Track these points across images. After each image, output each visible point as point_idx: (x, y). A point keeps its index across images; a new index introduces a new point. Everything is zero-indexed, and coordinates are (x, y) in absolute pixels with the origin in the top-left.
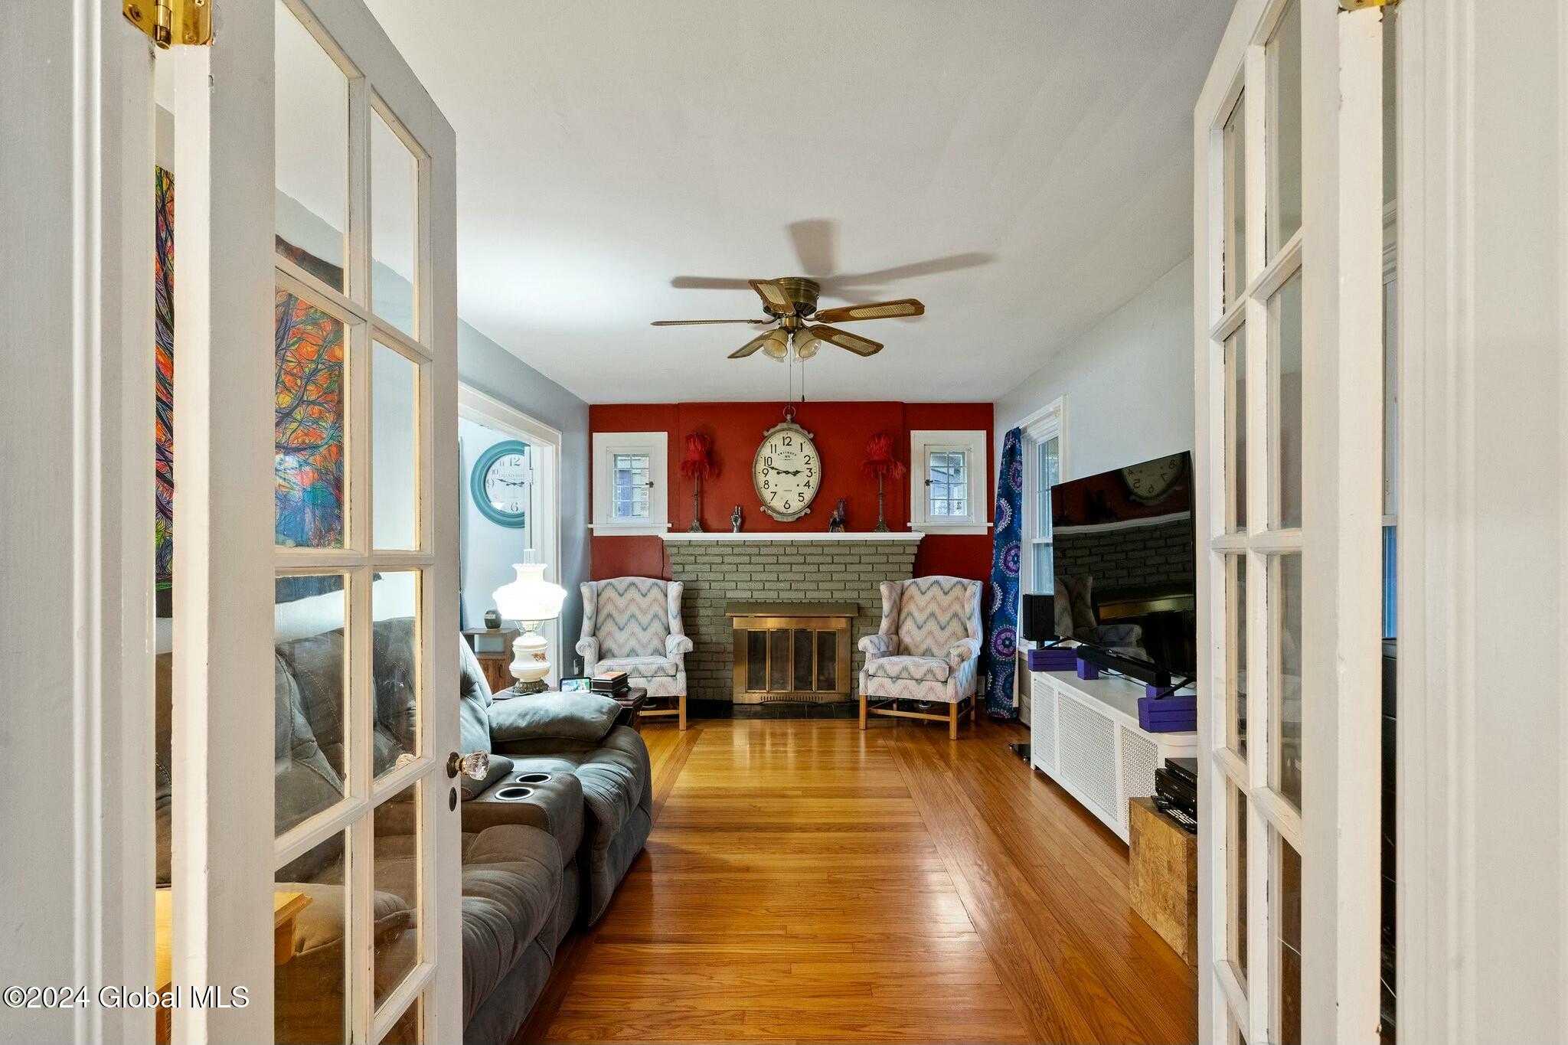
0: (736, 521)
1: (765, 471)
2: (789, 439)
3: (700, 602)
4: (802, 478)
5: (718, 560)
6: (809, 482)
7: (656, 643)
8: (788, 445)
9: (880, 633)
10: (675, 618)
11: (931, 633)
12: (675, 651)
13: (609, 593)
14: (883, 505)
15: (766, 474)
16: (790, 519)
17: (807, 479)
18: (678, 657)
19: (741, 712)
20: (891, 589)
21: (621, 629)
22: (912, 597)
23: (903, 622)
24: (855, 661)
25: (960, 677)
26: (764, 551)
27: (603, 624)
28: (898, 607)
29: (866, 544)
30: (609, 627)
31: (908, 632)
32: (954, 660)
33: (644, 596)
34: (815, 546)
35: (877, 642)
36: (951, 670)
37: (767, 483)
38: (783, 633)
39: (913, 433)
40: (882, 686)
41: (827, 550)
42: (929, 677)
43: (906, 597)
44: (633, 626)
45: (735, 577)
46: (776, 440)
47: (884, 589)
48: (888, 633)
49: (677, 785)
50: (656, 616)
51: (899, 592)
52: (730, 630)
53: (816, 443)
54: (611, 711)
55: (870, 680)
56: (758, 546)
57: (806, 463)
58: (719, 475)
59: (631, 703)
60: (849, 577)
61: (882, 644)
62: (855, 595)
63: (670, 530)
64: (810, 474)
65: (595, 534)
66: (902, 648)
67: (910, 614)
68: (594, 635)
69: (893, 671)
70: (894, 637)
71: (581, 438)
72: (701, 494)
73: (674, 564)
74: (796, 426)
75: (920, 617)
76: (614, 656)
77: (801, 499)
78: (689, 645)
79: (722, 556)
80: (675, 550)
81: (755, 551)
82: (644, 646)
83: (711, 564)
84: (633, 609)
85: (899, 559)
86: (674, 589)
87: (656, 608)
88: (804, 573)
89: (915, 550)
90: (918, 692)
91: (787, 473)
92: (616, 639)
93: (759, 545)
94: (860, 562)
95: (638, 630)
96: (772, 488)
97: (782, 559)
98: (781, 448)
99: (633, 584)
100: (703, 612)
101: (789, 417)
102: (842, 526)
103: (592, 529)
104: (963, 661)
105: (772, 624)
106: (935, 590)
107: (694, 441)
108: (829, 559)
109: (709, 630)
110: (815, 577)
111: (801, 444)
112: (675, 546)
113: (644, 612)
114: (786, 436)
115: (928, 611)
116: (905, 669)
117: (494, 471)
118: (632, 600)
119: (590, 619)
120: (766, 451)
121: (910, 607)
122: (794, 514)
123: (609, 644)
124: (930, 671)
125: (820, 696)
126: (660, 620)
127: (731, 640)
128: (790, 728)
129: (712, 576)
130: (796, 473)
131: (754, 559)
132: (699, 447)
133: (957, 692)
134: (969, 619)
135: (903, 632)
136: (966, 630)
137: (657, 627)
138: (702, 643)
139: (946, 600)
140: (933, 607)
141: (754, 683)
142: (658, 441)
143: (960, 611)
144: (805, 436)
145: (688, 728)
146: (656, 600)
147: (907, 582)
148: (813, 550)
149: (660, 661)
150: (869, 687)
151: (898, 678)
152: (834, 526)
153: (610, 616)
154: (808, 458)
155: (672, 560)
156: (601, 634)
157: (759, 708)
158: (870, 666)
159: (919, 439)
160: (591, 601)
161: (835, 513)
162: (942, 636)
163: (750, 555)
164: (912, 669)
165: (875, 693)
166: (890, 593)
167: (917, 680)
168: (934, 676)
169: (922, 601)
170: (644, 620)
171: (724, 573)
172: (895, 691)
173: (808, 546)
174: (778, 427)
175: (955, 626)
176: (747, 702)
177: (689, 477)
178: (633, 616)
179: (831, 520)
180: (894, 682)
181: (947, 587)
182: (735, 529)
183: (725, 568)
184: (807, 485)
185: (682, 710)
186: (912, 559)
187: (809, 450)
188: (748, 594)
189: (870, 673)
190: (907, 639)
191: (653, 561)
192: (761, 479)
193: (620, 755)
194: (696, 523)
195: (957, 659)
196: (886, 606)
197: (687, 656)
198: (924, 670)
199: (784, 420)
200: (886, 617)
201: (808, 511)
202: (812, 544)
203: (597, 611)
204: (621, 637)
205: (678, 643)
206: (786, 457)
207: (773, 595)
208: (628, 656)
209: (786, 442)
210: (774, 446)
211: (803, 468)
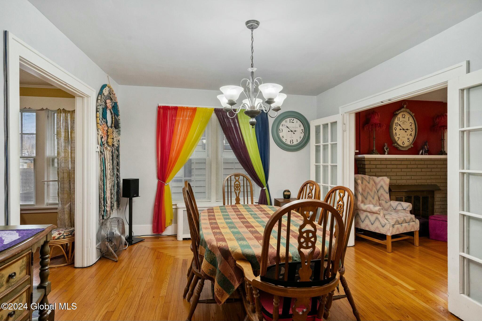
4: (409, 132)
5: (385, 167)
6: (411, 134)
15: (396, 130)
16: (407, 149)
17: (411, 132)
37: (396, 134)
46: (400, 116)
50: (375, 192)
53: (414, 116)
57: (411, 126)
60: (432, 173)
64: (412, 130)
74: (408, 110)
77: (409, 141)
88: (416, 172)
91: (403, 130)
93: (401, 160)
96: (398, 136)
98: (401, 119)
101: (405, 106)
110: (420, 174)
111: (409, 118)
112: (368, 160)
114: (403, 114)
120: (396, 120)
126: (377, 194)
130: (407, 130)
148: (421, 162)
154: (411, 124)
161: (426, 147)
184: (411, 135)
187: (412, 120)
192: (393, 132)
206: (403, 123)
207: (404, 182)
209: (403, 116)
210: (399, 118)
211: (409, 128)
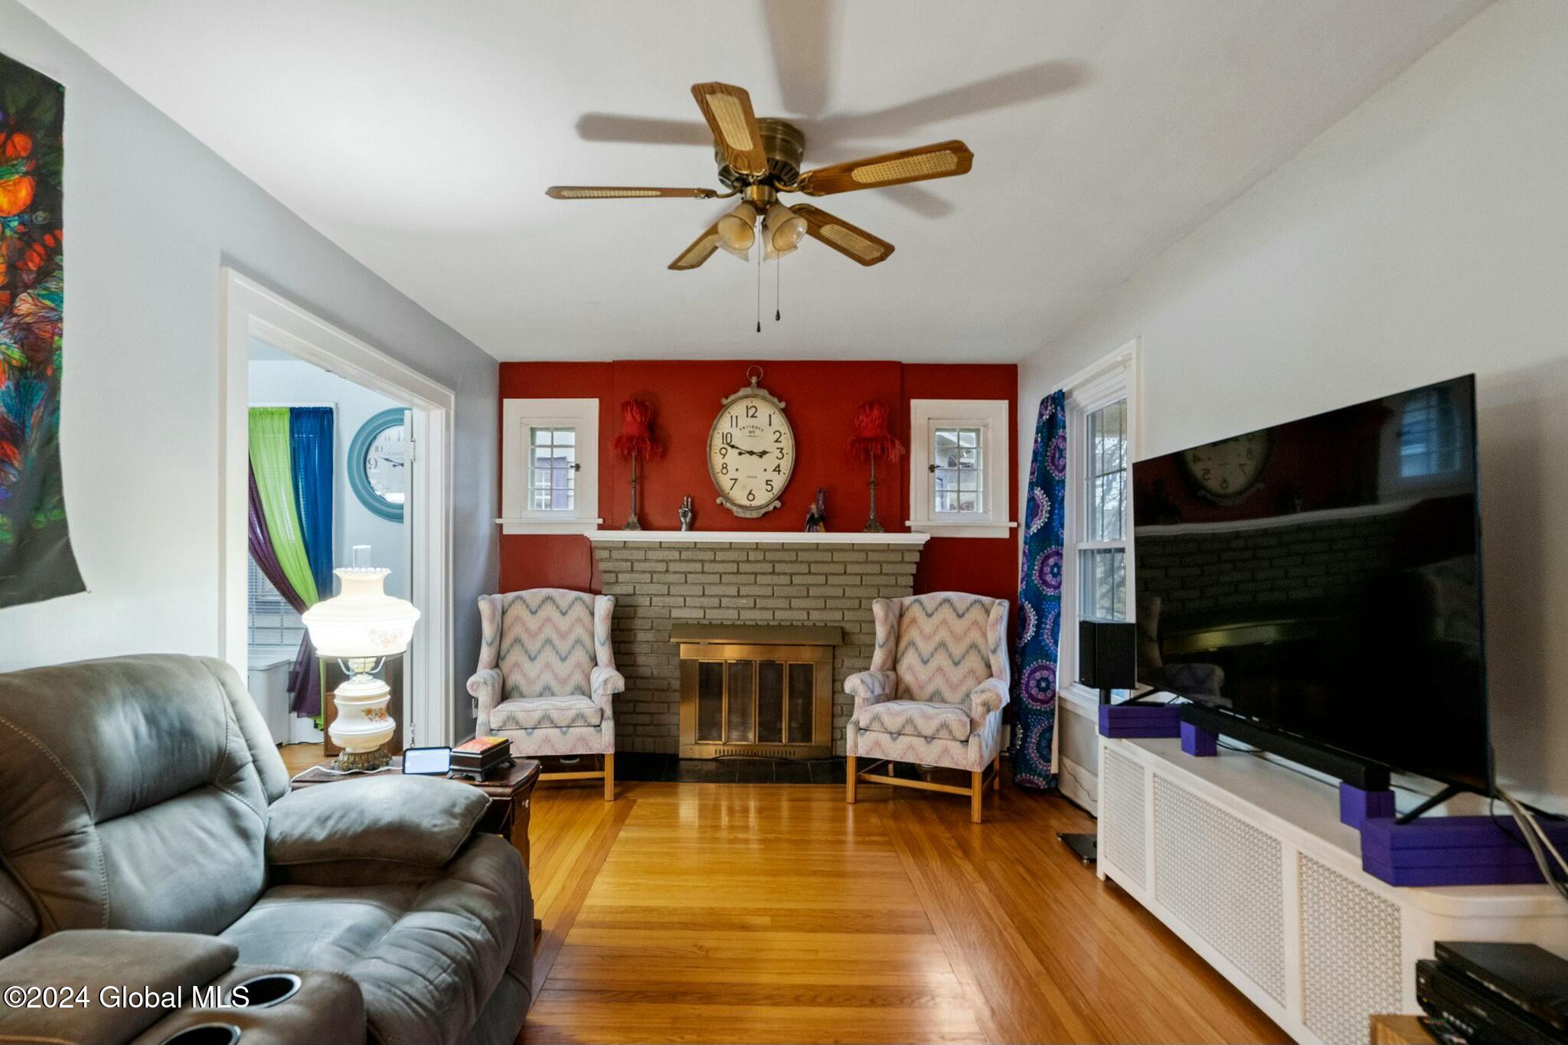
0: (685, 515)
1: (723, 451)
2: (753, 410)
3: (638, 623)
4: (770, 461)
5: (662, 567)
6: (779, 466)
7: (578, 678)
8: (752, 416)
9: (872, 668)
10: (603, 644)
11: (940, 669)
12: (600, 691)
13: (518, 610)
14: (876, 497)
15: (724, 455)
16: (755, 515)
17: (777, 462)
18: (605, 699)
19: (688, 771)
20: (887, 610)
21: (532, 659)
22: (914, 621)
23: (903, 654)
24: (841, 708)
25: (986, 733)
26: (720, 556)
27: (508, 651)
28: (896, 635)
29: (853, 548)
30: (515, 656)
31: (910, 668)
32: (977, 711)
33: (564, 614)
34: (786, 550)
35: (868, 680)
36: (973, 725)
37: (725, 467)
38: (745, 664)
39: (914, 403)
40: (877, 744)
41: (802, 556)
42: (944, 733)
43: (906, 620)
44: (548, 655)
45: (683, 590)
46: (738, 409)
47: (878, 608)
48: (882, 669)
49: (589, 902)
50: (578, 641)
51: (897, 613)
52: (675, 661)
53: (786, 412)
55: (862, 735)
56: (712, 549)
57: (776, 441)
58: (663, 455)
59: (509, 791)
60: (829, 591)
61: (877, 684)
62: (838, 616)
63: (601, 527)
64: (780, 456)
65: (506, 531)
66: (901, 688)
67: (912, 643)
68: (497, 666)
69: (893, 724)
70: (891, 674)
71: (488, 405)
72: (641, 480)
73: (605, 572)
74: (764, 392)
75: (926, 648)
76: (522, 696)
77: (769, 488)
78: (619, 683)
79: (667, 562)
80: (605, 554)
81: (709, 555)
82: (563, 682)
83: (652, 573)
84: (549, 632)
85: (898, 569)
86: (603, 605)
87: (579, 632)
88: (773, 586)
89: (916, 557)
90: (928, 756)
91: (751, 453)
92: (524, 672)
93: (714, 548)
94: (845, 572)
95: (554, 660)
96: (732, 474)
97: (744, 567)
98: (744, 421)
99: (549, 598)
100: (641, 636)
101: (754, 380)
102: (821, 524)
103: (501, 526)
104: (989, 711)
105: (731, 653)
106: (946, 612)
107: (632, 410)
108: (804, 568)
109: (648, 661)
110: (788, 591)
111: (770, 416)
112: (605, 549)
113: (563, 636)
114: (750, 405)
115: (937, 639)
116: (910, 721)
117: (377, 449)
118: (548, 619)
119: (490, 645)
120: (724, 425)
121: (912, 634)
122: (760, 507)
123: (515, 679)
124: (945, 726)
125: (792, 750)
126: (584, 646)
127: (677, 674)
129: (653, 589)
130: (763, 454)
131: (707, 567)
132: (638, 418)
133: (981, 757)
134: (994, 651)
135: (902, 668)
136: (989, 666)
137: (580, 656)
138: (641, 678)
139: (959, 626)
140: (943, 634)
141: (707, 728)
142: (586, 411)
143: (980, 641)
144: (773, 404)
145: (617, 797)
146: (579, 620)
147: (908, 600)
148: (785, 556)
149: (581, 704)
150: (857, 745)
151: (899, 734)
152: (811, 524)
153: (517, 641)
154: (778, 434)
155: (602, 566)
156: (506, 665)
157: (713, 766)
158: (862, 715)
159: (922, 410)
160: (492, 619)
161: (813, 507)
162: (955, 675)
163: (702, 562)
164: (920, 722)
165: (868, 754)
166: (887, 616)
167: (926, 738)
168: (951, 732)
169: (927, 625)
170: (563, 646)
171: (669, 585)
172: (895, 751)
173: (777, 550)
174: (741, 393)
175: (973, 662)
176: (697, 756)
177: (626, 459)
178: (548, 641)
179: (808, 516)
180: (894, 739)
181: (961, 608)
182: (684, 527)
183: (671, 578)
184: (777, 469)
185: (608, 772)
186: (913, 569)
187: (780, 423)
188: (699, 614)
189: (862, 724)
190: (908, 678)
191: (578, 567)
192: (717, 460)
194: (633, 519)
195: (980, 709)
196: (881, 632)
197: (616, 698)
198: (936, 723)
199: (748, 384)
200: (881, 647)
201: (778, 504)
202: (783, 547)
203: (501, 634)
204: (532, 669)
205: (607, 679)
206: (750, 432)
207: (731, 615)
208: (541, 695)
209: (751, 412)
210: (734, 419)
211: (771, 447)
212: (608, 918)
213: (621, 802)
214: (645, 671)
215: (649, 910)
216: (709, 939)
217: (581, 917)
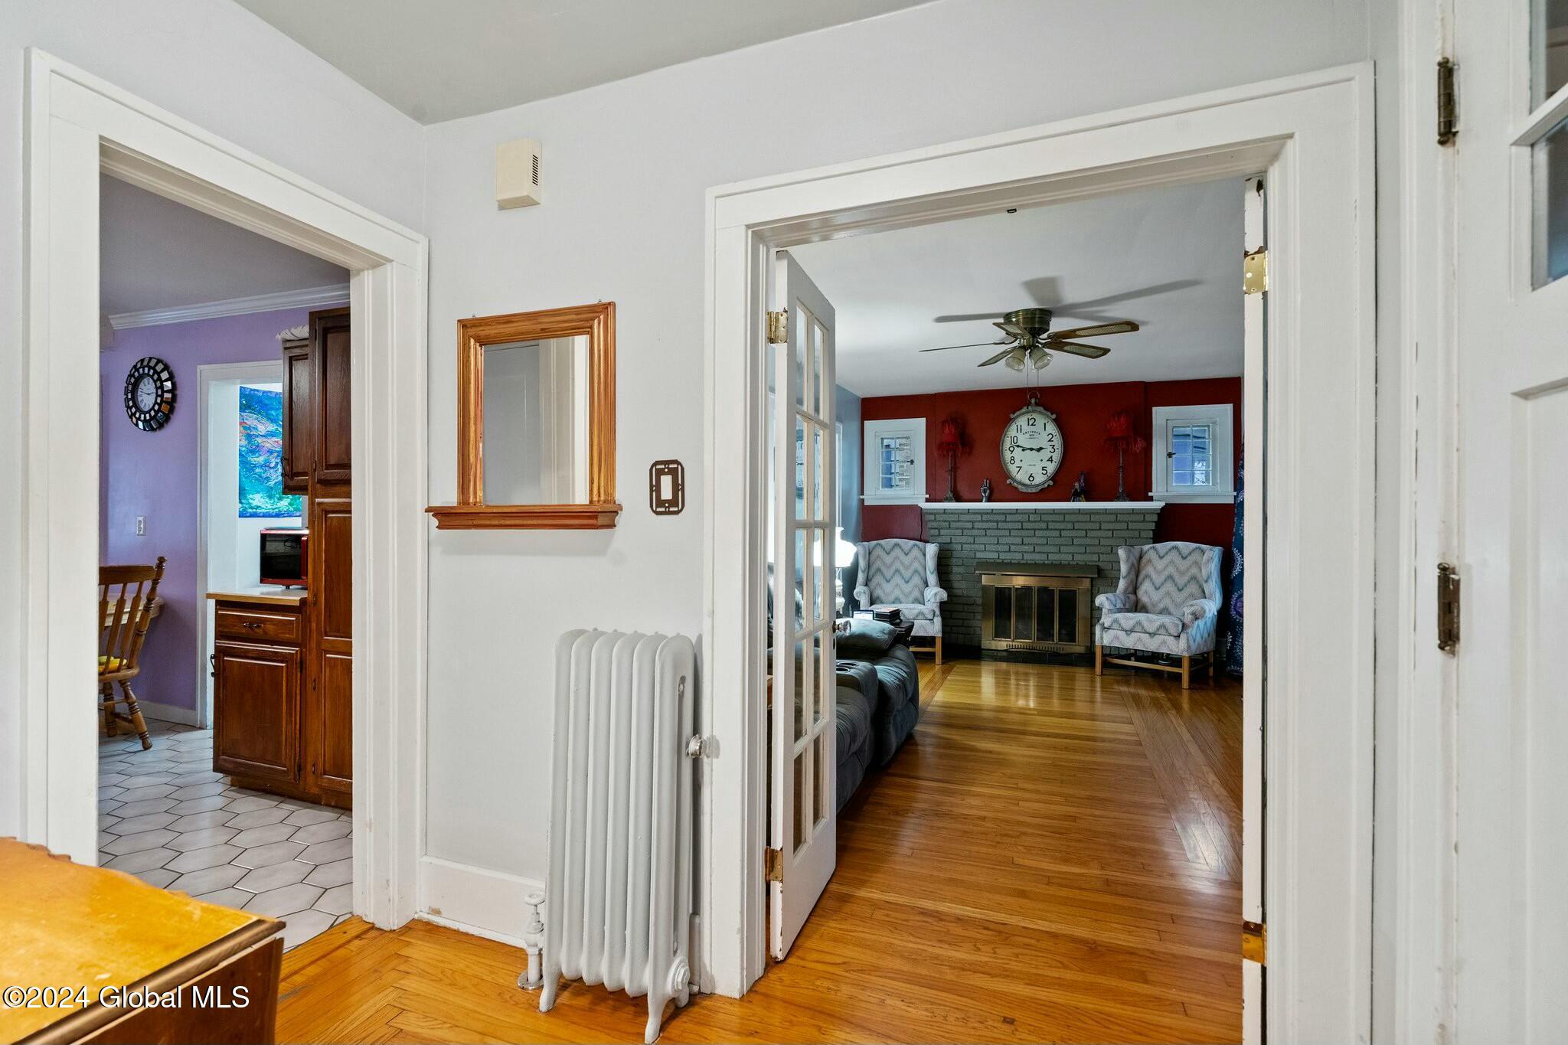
0: (985, 492)
1: (1012, 449)
2: (1033, 420)
3: (954, 561)
4: (1045, 454)
5: (969, 525)
6: (1051, 457)
7: (916, 594)
8: (1032, 425)
9: (1118, 592)
10: (932, 573)
11: (1168, 593)
12: (933, 600)
13: (879, 551)
14: (1123, 478)
15: (1012, 451)
16: (1034, 490)
17: (1050, 455)
18: (935, 605)
19: (988, 655)
20: (1129, 554)
21: (888, 581)
22: (1150, 561)
23: (1141, 584)
24: (1094, 614)
25: (1194, 632)
26: (1009, 518)
27: (873, 576)
28: (1137, 569)
29: (1106, 511)
30: (877, 579)
31: (1146, 592)
32: (1188, 618)
33: (906, 554)
34: (1056, 514)
35: (1113, 599)
36: (1184, 626)
37: (1013, 459)
38: (1026, 590)
39: (1154, 409)
40: (1117, 638)
41: (1068, 518)
42: (1162, 631)
43: (1144, 560)
44: (897, 579)
45: (984, 540)
46: (1022, 421)
47: (1121, 553)
48: (1125, 592)
49: (935, 699)
50: (916, 571)
51: (1137, 555)
52: (980, 585)
53: (1057, 422)
54: (891, 633)
55: (1106, 632)
56: (1004, 514)
57: (1050, 441)
58: (970, 453)
59: (903, 629)
60: (1088, 541)
61: (1119, 601)
62: (1095, 558)
63: (928, 500)
64: (1053, 450)
65: (866, 503)
66: (1139, 607)
67: (1147, 576)
68: (866, 585)
69: (1128, 625)
70: (1132, 597)
71: (855, 426)
72: (954, 469)
73: (932, 528)
74: (1041, 409)
75: (1158, 580)
76: (882, 603)
77: (1045, 472)
78: (943, 595)
79: (973, 522)
80: (932, 517)
81: (1002, 518)
82: (907, 596)
83: (963, 529)
84: (897, 565)
85: (1141, 526)
86: (932, 549)
87: (916, 565)
88: (1047, 538)
89: (1155, 518)
90: (1152, 645)
91: (1031, 449)
92: (885, 589)
93: (1005, 513)
94: (1100, 528)
95: (901, 582)
96: (1018, 463)
97: (1026, 525)
98: (1025, 428)
99: (896, 545)
100: (955, 570)
101: (1033, 401)
102: (1083, 496)
103: (863, 500)
104: (1197, 619)
105: (1019, 581)
106: (1174, 555)
107: (949, 426)
108: (1070, 526)
109: (960, 586)
110: (1058, 541)
111: (1045, 424)
112: (932, 514)
113: (907, 568)
114: (1030, 417)
115: (1166, 573)
116: (1139, 623)
118: (897, 558)
119: (863, 572)
120: (1012, 431)
121: (1149, 570)
122: (1038, 485)
123: (878, 592)
124: (1163, 626)
125: (1061, 647)
126: (920, 574)
127: (980, 594)
128: (1031, 669)
129: (964, 539)
130: (1039, 450)
131: (1000, 525)
132: (953, 431)
133: (1189, 647)
134: (1206, 581)
135: (1141, 593)
136: (1204, 592)
137: (917, 580)
138: (955, 596)
139: (1183, 565)
140: (1171, 570)
141: (1001, 632)
142: (918, 426)
143: (1198, 575)
144: (1048, 416)
145: (943, 663)
146: (916, 558)
147: (1146, 547)
148: (1056, 518)
149: (920, 607)
150: (1106, 638)
151: (1132, 631)
152: (1075, 496)
153: (879, 570)
154: (1050, 436)
155: (930, 525)
156: (872, 584)
157: (1005, 654)
158: (1106, 620)
159: (1161, 415)
160: (865, 558)
161: (1077, 484)
162: (1179, 597)
163: (997, 522)
164: (1145, 624)
165: (1110, 643)
166: (1128, 557)
167: (1150, 634)
168: (1167, 630)
169: (1160, 564)
170: (907, 574)
171: (974, 537)
172: (1129, 642)
173: (1051, 514)
174: (1023, 410)
175: (1193, 588)
176: (994, 648)
177: (944, 456)
178: (897, 571)
179: (1073, 491)
180: (1128, 635)
181: (1185, 552)
182: (984, 499)
183: (975, 532)
184: (1050, 460)
185: (938, 649)
186: (1153, 526)
187: (1052, 428)
188: (995, 556)
189: (1106, 626)
190: (1144, 599)
191: (913, 524)
192: (1008, 455)
193: (897, 662)
194: (950, 495)
195: (1190, 617)
196: (1124, 568)
197: (942, 605)
198: (1157, 624)
199: (1029, 404)
200: (1124, 578)
201: (1051, 483)
202: (1054, 512)
203: (869, 566)
204: (888, 587)
205: (935, 594)
206: (1031, 435)
207: (1018, 556)
208: (893, 603)
209: (1031, 423)
210: (1019, 427)
211: (1044, 443)
212: (948, 705)
213: (946, 666)
214: (958, 592)
215: (969, 704)
216: (1003, 716)
217: (931, 704)
